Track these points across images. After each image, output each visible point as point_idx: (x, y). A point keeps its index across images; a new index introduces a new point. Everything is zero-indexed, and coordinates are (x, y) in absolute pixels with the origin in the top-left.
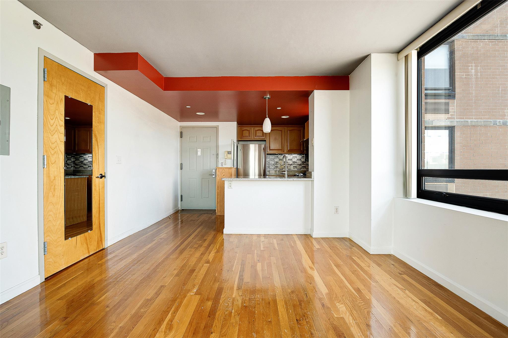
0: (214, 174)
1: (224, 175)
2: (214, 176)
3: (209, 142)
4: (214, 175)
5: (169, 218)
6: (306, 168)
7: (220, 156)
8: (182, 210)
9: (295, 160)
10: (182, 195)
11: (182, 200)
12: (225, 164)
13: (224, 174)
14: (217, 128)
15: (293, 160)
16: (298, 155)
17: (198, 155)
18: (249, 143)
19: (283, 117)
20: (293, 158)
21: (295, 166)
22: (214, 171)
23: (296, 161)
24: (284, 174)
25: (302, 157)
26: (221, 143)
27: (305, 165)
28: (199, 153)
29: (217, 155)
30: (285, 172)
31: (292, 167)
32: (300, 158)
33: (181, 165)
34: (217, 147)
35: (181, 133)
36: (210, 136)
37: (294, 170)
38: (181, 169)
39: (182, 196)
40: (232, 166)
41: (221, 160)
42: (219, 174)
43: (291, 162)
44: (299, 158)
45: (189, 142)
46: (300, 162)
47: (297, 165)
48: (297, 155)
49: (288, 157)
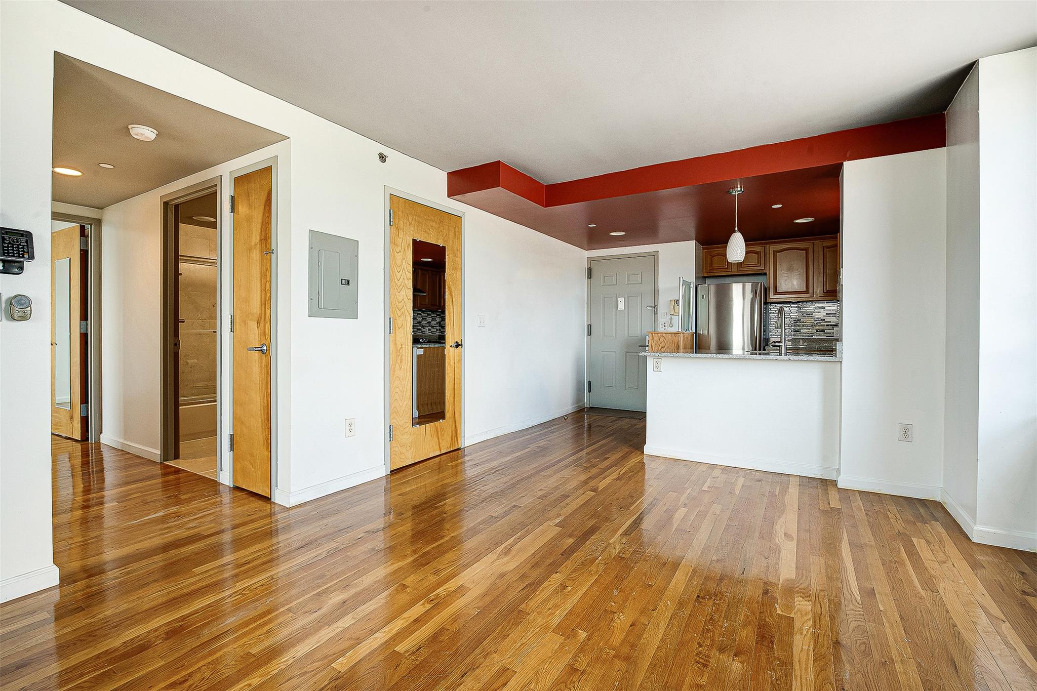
3: (639, 284)
4: (648, 346)
5: (565, 418)
7: (661, 310)
8: (591, 407)
10: (590, 381)
11: (590, 391)
12: (669, 326)
13: (663, 344)
14: (655, 255)
17: (619, 309)
18: (731, 279)
19: (798, 221)
24: (779, 346)
26: (661, 285)
28: (621, 306)
29: (655, 307)
30: (779, 342)
33: (590, 326)
34: (656, 292)
35: (590, 271)
36: (642, 273)
38: (590, 334)
39: (590, 383)
40: (680, 330)
41: (662, 318)
42: (653, 345)
45: (602, 285)
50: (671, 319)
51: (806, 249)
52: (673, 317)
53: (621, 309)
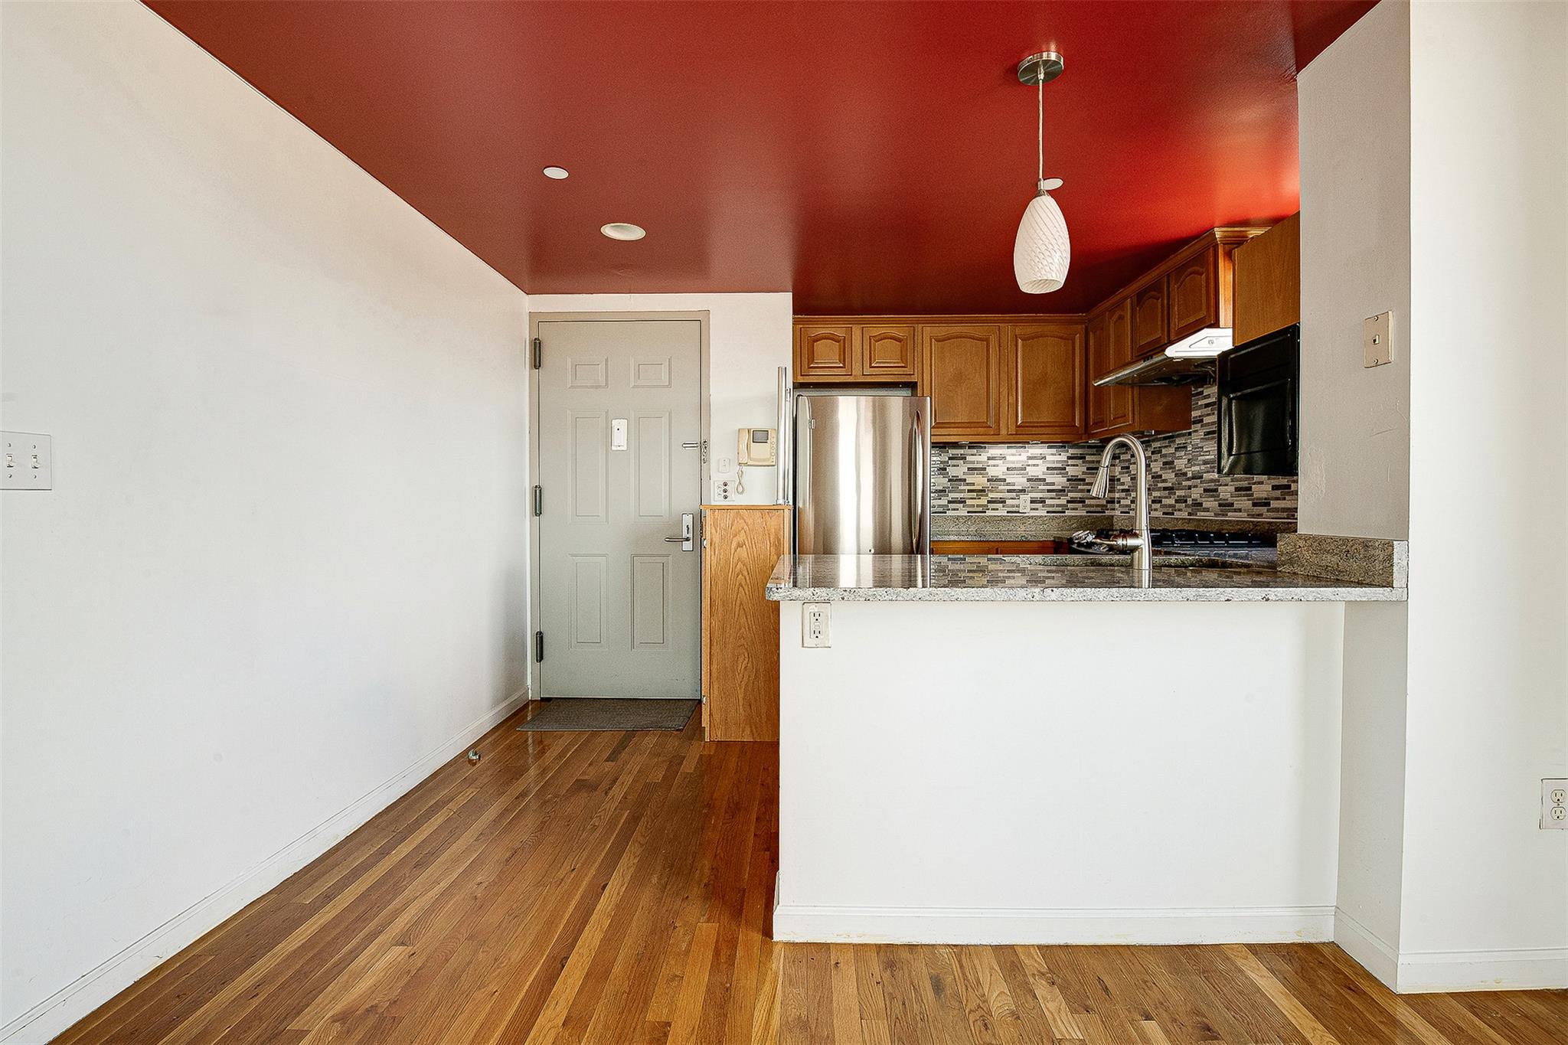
0: (690, 535)
1: (739, 546)
2: (687, 546)
3: (664, 386)
4: (687, 539)
5: (470, 761)
6: (1088, 506)
7: (716, 452)
8: (543, 699)
9: (1038, 470)
10: (541, 633)
11: (540, 656)
12: (740, 489)
13: (741, 538)
14: (700, 322)
15: (1033, 472)
16: (1054, 451)
17: (614, 448)
20: (1031, 462)
21: (1040, 495)
22: (688, 520)
23: (1043, 477)
25: (1069, 458)
26: (719, 391)
28: (620, 439)
29: (703, 445)
30: (1136, 536)
31: (1026, 498)
32: (1058, 462)
33: (538, 493)
34: (703, 409)
35: (537, 346)
36: (670, 361)
37: (1033, 513)
38: (538, 510)
39: (540, 638)
40: (781, 501)
41: (721, 470)
42: (717, 539)
43: (1019, 481)
44: (1054, 462)
45: (571, 388)
46: (1059, 481)
47: (1049, 491)
48: (1049, 447)
49: (1008, 458)
50: (741, 475)
51: (987, 340)
52: (745, 468)
53: (619, 448)
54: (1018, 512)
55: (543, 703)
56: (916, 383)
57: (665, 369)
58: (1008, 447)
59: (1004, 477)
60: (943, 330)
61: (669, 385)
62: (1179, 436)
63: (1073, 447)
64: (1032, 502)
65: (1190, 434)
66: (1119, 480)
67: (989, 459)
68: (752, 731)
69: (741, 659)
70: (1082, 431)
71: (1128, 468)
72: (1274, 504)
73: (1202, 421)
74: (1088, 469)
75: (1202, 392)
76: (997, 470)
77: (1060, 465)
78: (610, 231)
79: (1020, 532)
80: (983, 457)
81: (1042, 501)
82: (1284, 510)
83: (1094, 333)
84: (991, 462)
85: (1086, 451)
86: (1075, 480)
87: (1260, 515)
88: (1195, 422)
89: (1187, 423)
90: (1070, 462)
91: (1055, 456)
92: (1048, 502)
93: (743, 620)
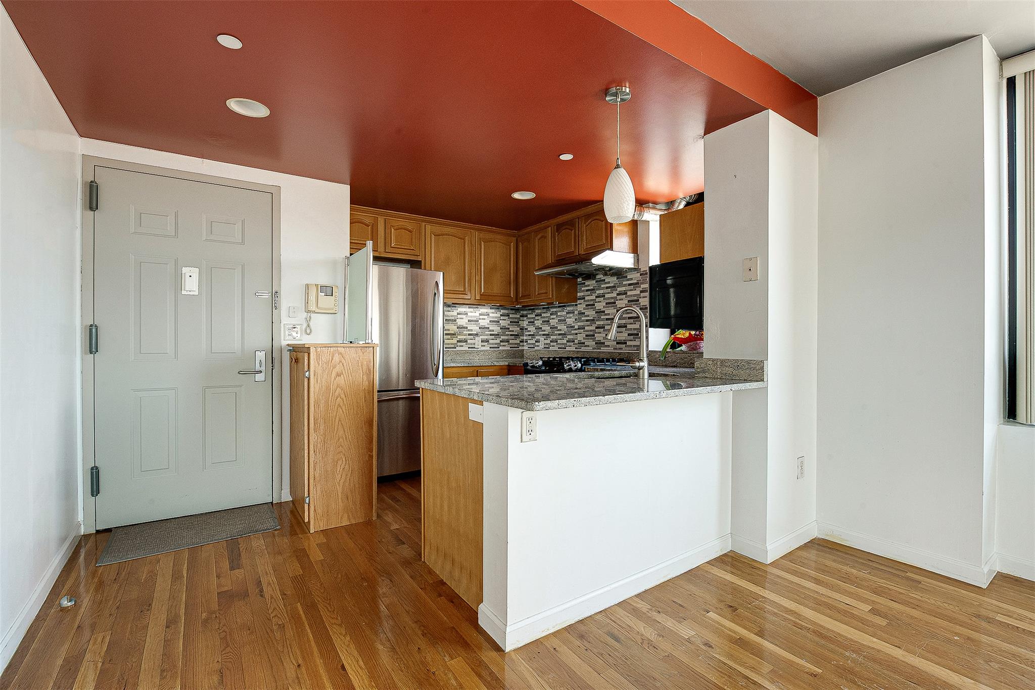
0: (263, 368)
1: (338, 375)
2: (260, 377)
3: (236, 243)
4: (261, 372)
6: (511, 344)
7: (285, 302)
8: (98, 532)
9: (484, 322)
10: (97, 468)
11: (95, 489)
14: (272, 195)
15: (482, 323)
16: (493, 311)
17: (184, 292)
19: (517, 196)
20: (481, 317)
21: (486, 337)
22: (261, 355)
23: (488, 326)
25: (501, 315)
27: (507, 335)
28: (191, 283)
29: (274, 295)
31: (478, 339)
32: (496, 317)
33: (91, 331)
34: (273, 266)
35: (93, 191)
36: (243, 222)
37: (483, 348)
38: (92, 349)
39: (95, 475)
43: (475, 328)
44: (493, 317)
45: (135, 233)
46: (496, 329)
47: (491, 335)
49: (469, 314)
50: (308, 320)
51: (464, 239)
52: (313, 315)
53: (189, 293)
54: (475, 348)
55: (98, 536)
56: (421, 261)
57: (238, 227)
58: (469, 307)
59: (466, 326)
60: (438, 229)
61: (243, 243)
62: (568, 306)
63: (505, 309)
64: (482, 341)
65: (576, 305)
66: (527, 329)
67: (458, 314)
68: (349, 516)
69: (340, 462)
70: (514, 300)
71: (534, 322)
72: (629, 343)
73: (584, 298)
74: (511, 322)
75: (585, 283)
76: (463, 322)
77: (496, 320)
78: (234, 105)
79: (477, 361)
80: (455, 313)
81: (487, 341)
82: (634, 346)
83: (522, 244)
84: (459, 316)
85: (511, 312)
86: (505, 329)
87: (621, 349)
88: (579, 299)
89: (575, 299)
90: (502, 318)
91: (494, 314)
92: (491, 341)
93: (341, 433)
